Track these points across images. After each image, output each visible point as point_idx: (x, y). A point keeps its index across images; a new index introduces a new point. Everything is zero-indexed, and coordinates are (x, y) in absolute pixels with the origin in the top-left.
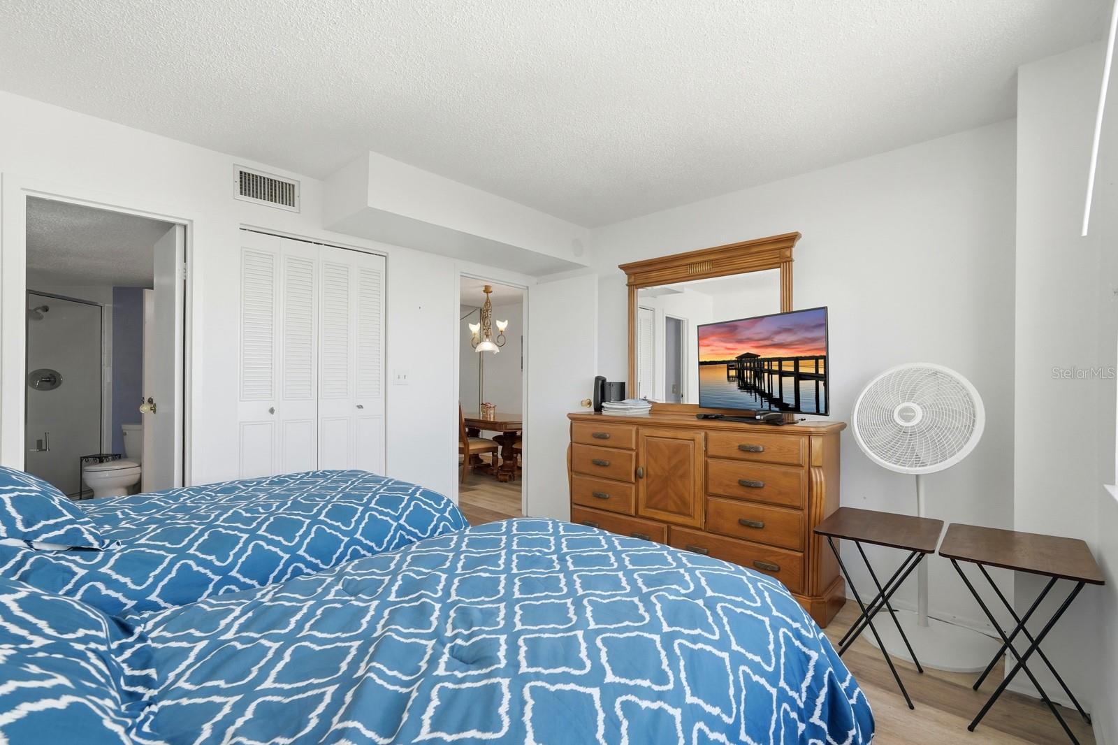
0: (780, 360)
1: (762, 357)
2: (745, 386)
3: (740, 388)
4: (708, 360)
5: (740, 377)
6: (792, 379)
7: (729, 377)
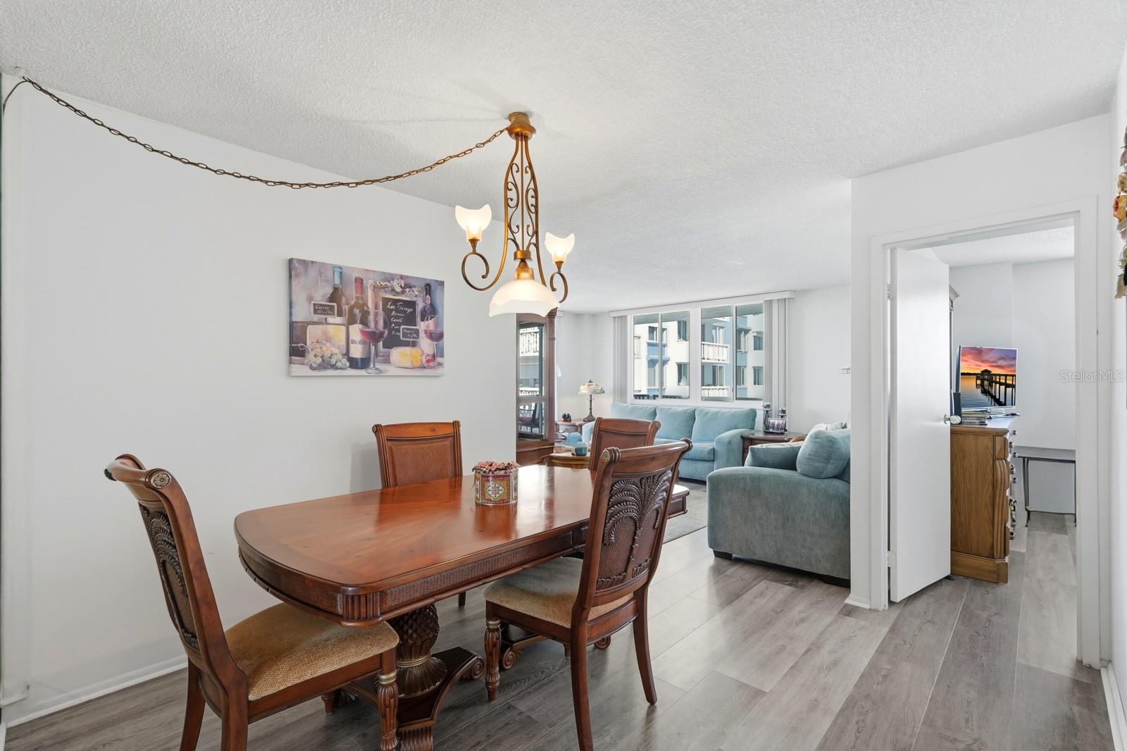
0: (1000, 375)
1: (992, 373)
2: (985, 392)
3: (982, 392)
4: (966, 372)
5: (982, 385)
6: (1004, 387)
7: (977, 385)
